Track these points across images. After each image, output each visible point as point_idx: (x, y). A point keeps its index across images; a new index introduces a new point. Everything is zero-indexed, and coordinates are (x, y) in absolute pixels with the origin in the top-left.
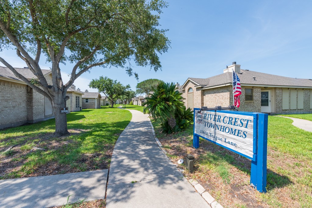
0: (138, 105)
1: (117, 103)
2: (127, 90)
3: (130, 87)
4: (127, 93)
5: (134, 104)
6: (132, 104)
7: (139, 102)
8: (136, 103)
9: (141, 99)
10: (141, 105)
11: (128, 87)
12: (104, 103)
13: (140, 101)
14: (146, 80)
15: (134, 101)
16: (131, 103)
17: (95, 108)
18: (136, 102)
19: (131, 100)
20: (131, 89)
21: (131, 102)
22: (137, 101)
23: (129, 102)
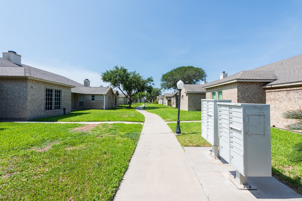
0: (163, 104)
1: (142, 102)
2: (149, 85)
3: (152, 81)
4: (148, 88)
5: (159, 103)
6: (157, 103)
7: (164, 100)
8: (161, 102)
9: (167, 97)
10: (166, 105)
11: (150, 80)
12: (125, 102)
13: (166, 99)
14: (176, 68)
15: (159, 99)
16: (155, 102)
17: (103, 109)
18: (161, 100)
19: (156, 98)
20: (154, 83)
21: (156, 100)
22: (163, 99)
23: (154, 100)
